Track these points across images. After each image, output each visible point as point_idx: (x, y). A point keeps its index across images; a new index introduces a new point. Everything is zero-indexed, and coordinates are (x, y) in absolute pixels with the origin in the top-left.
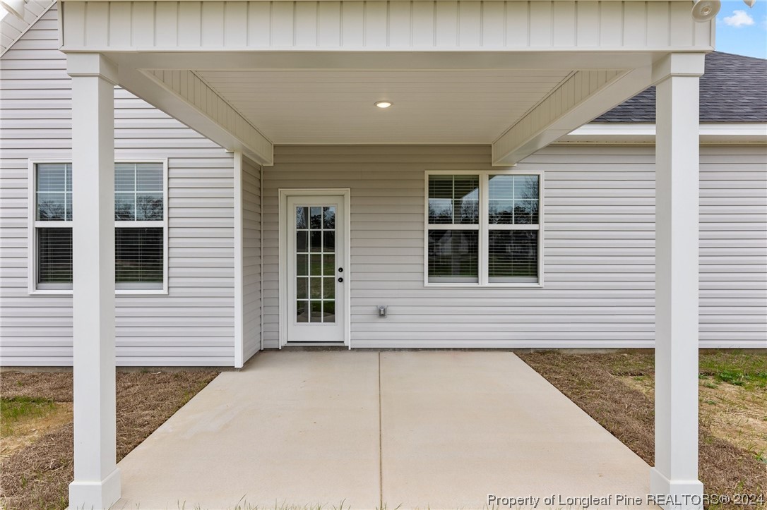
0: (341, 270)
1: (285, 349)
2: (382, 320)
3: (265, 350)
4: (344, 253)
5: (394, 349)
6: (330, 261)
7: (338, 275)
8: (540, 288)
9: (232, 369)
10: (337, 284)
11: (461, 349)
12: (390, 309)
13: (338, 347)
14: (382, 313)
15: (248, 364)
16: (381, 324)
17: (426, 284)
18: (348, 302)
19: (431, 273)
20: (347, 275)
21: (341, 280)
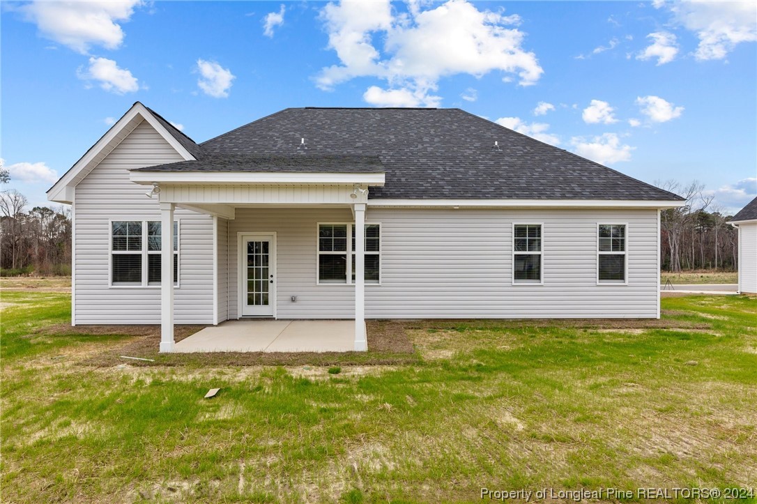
0: (272, 276)
1: (241, 319)
2: (294, 304)
3: (230, 320)
4: (273, 267)
5: (301, 320)
6: (266, 271)
7: (270, 279)
8: (379, 286)
9: (212, 325)
10: (269, 283)
11: (337, 319)
12: (298, 298)
13: (269, 319)
14: (293, 300)
15: (220, 324)
16: (293, 306)
17: (318, 284)
18: (275, 294)
19: (320, 278)
20: (274, 279)
21: (272, 282)
